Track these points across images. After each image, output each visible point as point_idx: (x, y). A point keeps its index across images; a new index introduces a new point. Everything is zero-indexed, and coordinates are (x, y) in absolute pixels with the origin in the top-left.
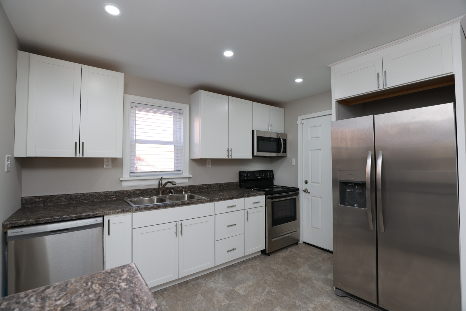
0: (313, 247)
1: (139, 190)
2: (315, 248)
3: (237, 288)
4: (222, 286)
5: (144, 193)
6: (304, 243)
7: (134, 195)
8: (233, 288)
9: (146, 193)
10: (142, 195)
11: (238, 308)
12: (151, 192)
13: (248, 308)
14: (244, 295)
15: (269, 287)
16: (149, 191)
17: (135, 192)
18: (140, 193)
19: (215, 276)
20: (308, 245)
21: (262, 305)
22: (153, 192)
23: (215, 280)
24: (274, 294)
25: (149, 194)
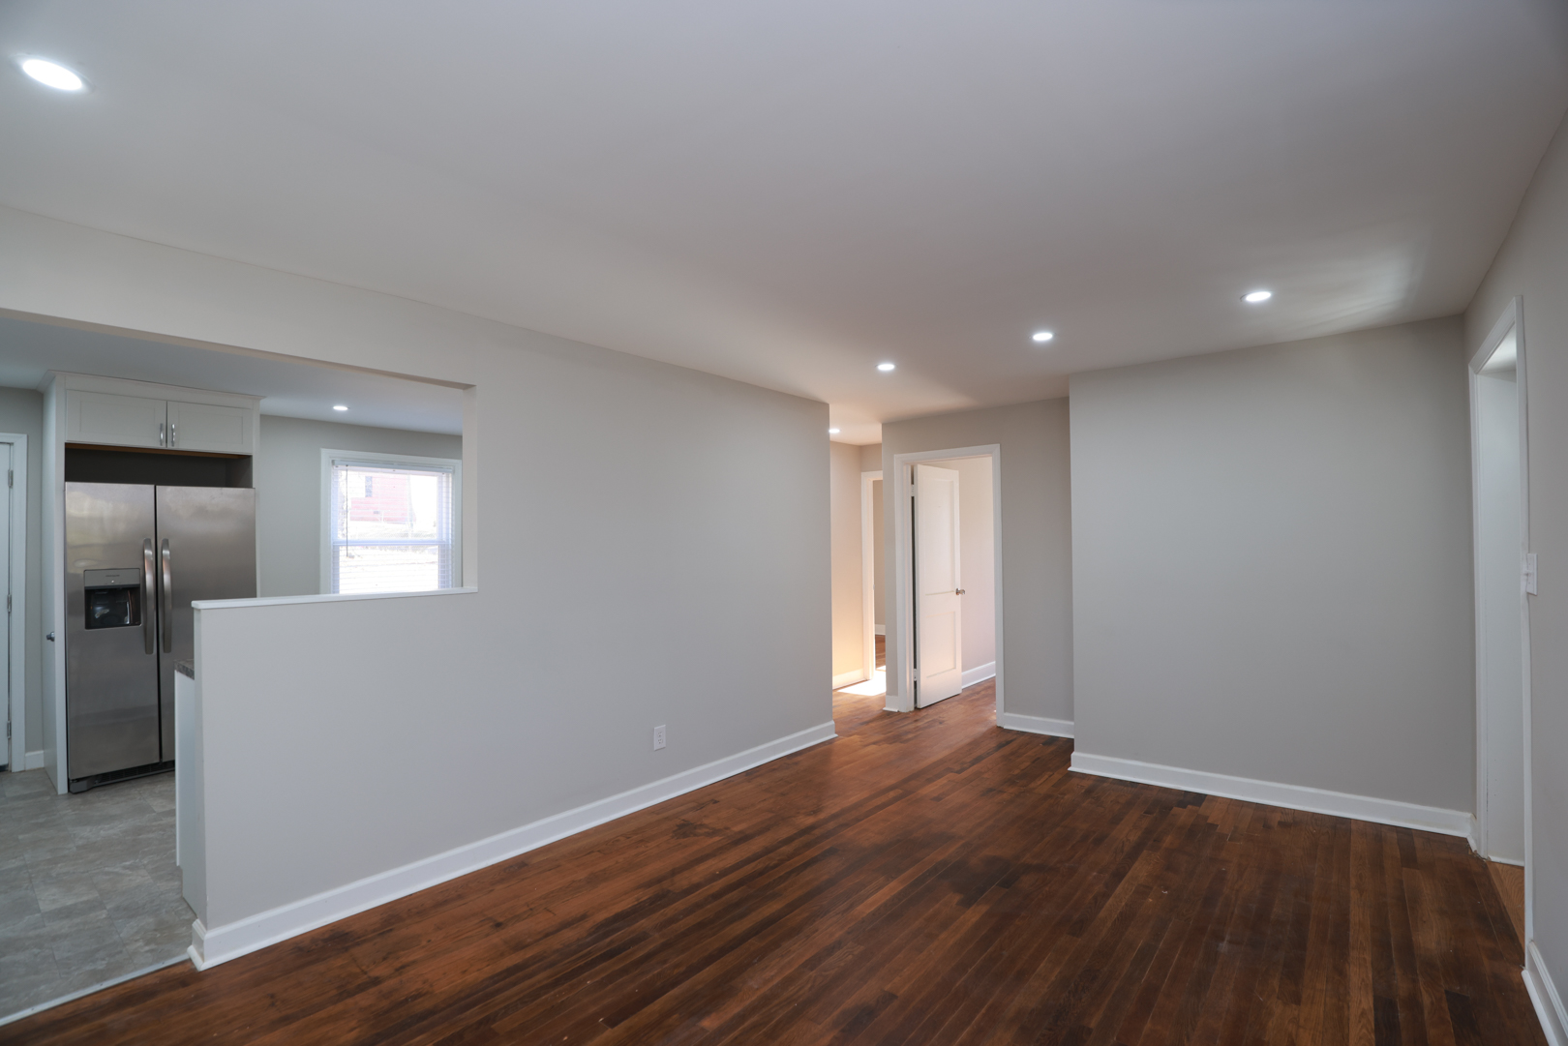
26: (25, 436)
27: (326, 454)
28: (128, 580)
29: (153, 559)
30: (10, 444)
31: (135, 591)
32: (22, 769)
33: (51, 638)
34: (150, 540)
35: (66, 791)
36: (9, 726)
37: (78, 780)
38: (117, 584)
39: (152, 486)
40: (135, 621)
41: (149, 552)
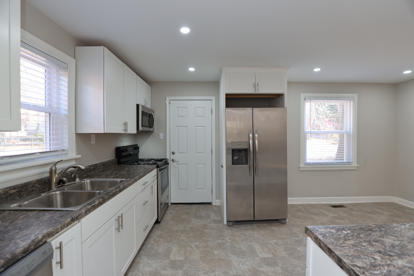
0: (180, 205)
1: (14, 188)
2: (183, 205)
3: (172, 258)
4: (158, 264)
5: (22, 191)
6: (172, 204)
7: (6, 197)
8: (169, 260)
9: (26, 190)
10: (20, 194)
11: (194, 269)
12: (33, 186)
13: (200, 264)
14: (184, 259)
15: (192, 243)
16: (31, 186)
17: (8, 192)
18: (17, 192)
19: (139, 262)
20: (176, 205)
21: (205, 256)
22: (36, 187)
23: (144, 264)
24: (201, 246)
25: (30, 191)
26: (215, 97)
27: (302, 96)
28: (245, 147)
29: (252, 138)
30: (211, 100)
31: (246, 151)
32: (215, 205)
33: (222, 167)
34: (251, 130)
35: (226, 224)
36: (212, 190)
37: (230, 222)
38: (241, 148)
39: (252, 108)
40: (247, 163)
41: (251, 135)
